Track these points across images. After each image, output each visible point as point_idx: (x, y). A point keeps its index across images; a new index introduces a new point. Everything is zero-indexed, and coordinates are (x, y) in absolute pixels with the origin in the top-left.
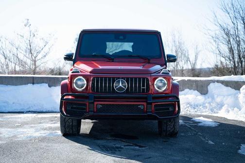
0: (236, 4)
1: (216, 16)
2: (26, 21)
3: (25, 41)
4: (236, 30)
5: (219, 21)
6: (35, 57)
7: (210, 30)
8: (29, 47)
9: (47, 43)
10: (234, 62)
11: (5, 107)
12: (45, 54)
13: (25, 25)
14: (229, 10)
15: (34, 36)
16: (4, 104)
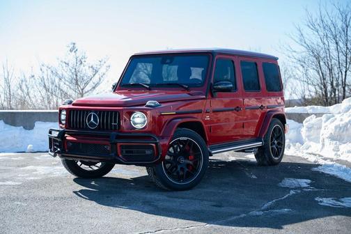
0: (326, 19)
1: (302, 35)
2: (72, 46)
3: (71, 70)
4: (328, 51)
5: (306, 40)
6: (82, 90)
7: (295, 52)
8: (75, 77)
9: (96, 72)
10: (326, 92)
11: (43, 145)
12: (94, 85)
13: (71, 51)
14: (317, 27)
15: (81, 63)
16: (42, 143)
